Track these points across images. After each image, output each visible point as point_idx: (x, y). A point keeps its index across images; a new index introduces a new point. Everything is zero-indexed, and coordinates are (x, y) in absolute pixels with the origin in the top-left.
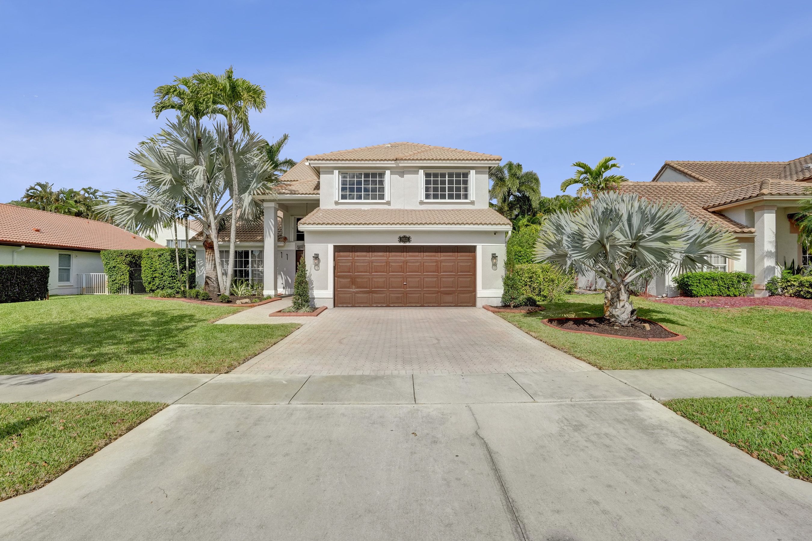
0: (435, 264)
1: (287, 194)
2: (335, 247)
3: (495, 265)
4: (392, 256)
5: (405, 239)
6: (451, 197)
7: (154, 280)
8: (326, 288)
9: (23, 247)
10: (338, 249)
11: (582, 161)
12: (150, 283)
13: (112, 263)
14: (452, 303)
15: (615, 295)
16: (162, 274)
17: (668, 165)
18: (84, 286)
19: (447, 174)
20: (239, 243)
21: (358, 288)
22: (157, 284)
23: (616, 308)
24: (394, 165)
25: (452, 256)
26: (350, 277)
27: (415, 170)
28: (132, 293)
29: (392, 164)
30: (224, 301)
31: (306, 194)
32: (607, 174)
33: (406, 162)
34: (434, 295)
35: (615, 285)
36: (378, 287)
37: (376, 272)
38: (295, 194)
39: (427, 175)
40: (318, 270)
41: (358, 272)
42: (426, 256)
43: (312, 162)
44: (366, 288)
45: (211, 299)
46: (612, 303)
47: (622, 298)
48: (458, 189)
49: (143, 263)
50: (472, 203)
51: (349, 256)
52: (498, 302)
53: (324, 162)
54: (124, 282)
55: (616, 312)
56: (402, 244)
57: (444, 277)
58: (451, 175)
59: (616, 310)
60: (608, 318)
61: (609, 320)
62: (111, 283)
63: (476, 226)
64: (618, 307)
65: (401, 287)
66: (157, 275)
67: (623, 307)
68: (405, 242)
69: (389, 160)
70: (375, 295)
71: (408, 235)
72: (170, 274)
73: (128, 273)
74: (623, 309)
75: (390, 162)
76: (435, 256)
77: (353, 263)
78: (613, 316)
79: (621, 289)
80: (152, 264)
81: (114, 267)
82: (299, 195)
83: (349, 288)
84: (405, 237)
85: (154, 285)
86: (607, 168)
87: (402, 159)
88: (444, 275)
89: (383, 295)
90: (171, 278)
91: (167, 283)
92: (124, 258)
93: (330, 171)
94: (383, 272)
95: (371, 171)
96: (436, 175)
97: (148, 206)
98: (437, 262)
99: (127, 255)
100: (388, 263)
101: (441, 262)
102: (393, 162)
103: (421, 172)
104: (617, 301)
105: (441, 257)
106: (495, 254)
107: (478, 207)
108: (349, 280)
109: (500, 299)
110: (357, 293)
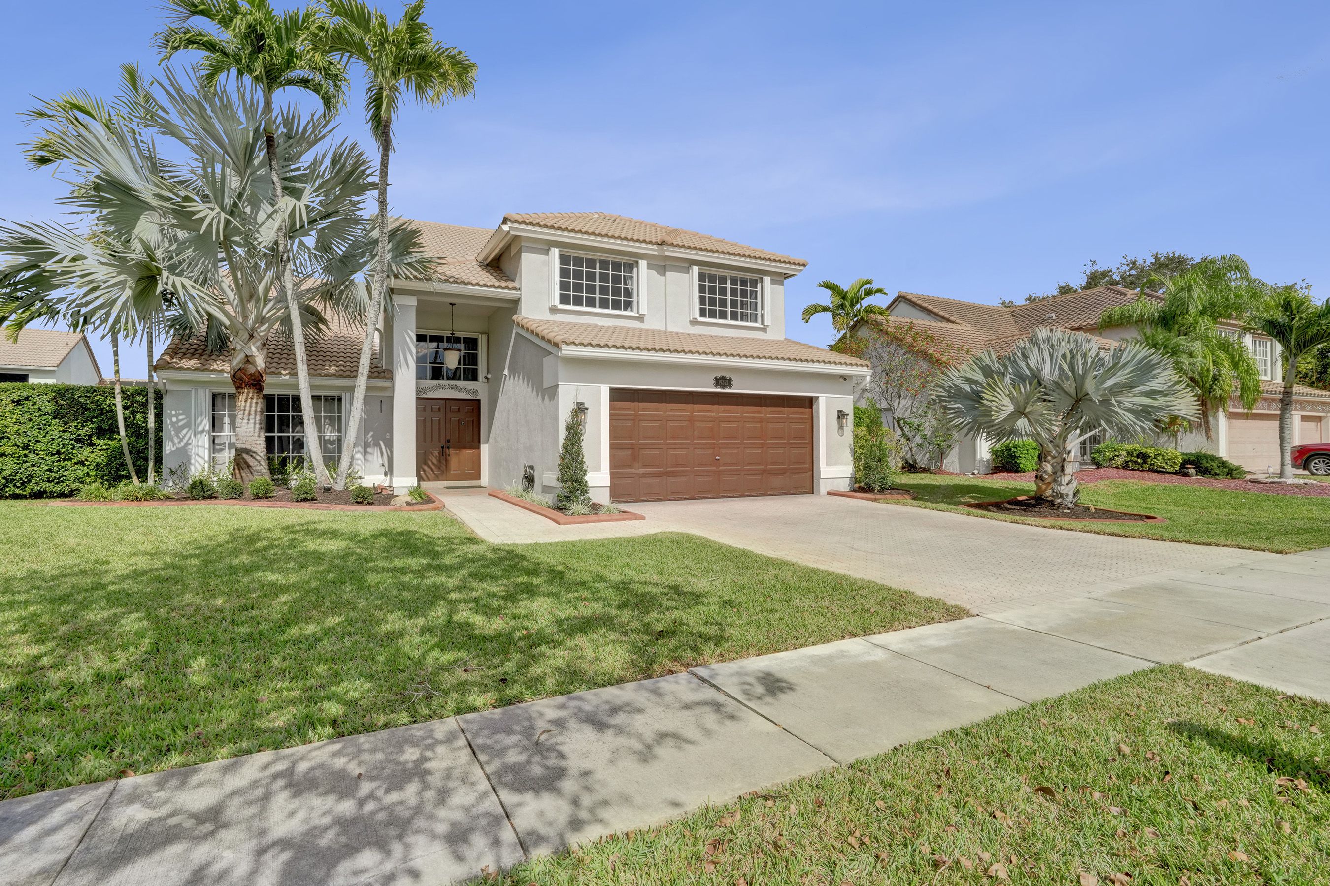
0: (758, 426)
2: (612, 389)
3: (841, 427)
4: (699, 411)
5: (723, 381)
6: (734, 316)
8: (598, 468)
10: (617, 395)
11: (833, 280)
14: (782, 488)
16: (26, 447)
17: (904, 297)
19: (728, 277)
21: (645, 466)
23: (1061, 485)
24: (656, 253)
26: (632, 447)
27: (684, 265)
29: (653, 250)
32: (865, 303)
33: (677, 249)
34: (759, 477)
36: (677, 465)
37: (673, 438)
39: (701, 277)
41: (645, 438)
42: (748, 412)
44: (658, 466)
48: (744, 305)
50: (764, 329)
51: (628, 409)
52: (844, 486)
56: (719, 390)
57: (771, 446)
58: (734, 281)
60: (1049, 499)
61: (1052, 501)
65: (711, 465)
68: (723, 387)
69: (650, 242)
70: (672, 480)
71: (727, 376)
72: (54, 448)
75: (650, 246)
76: (759, 413)
77: (636, 422)
78: (1057, 496)
83: (630, 467)
84: (723, 378)
86: (869, 293)
87: (672, 245)
88: (771, 443)
89: (684, 479)
90: (56, 458)
94: (686, 438)
95: (612, 258)
96: (713, 278)
98: (761, 421)
100: (691, 420)
101: (767, 421)
102: (655, 247)
103: (697, 270)
104: (1061, 476)
105: (767, 412)
106: (842, 411)
107: (770, 336)
108: (629, 452)
109: (848, 481)
110: (645, 475)
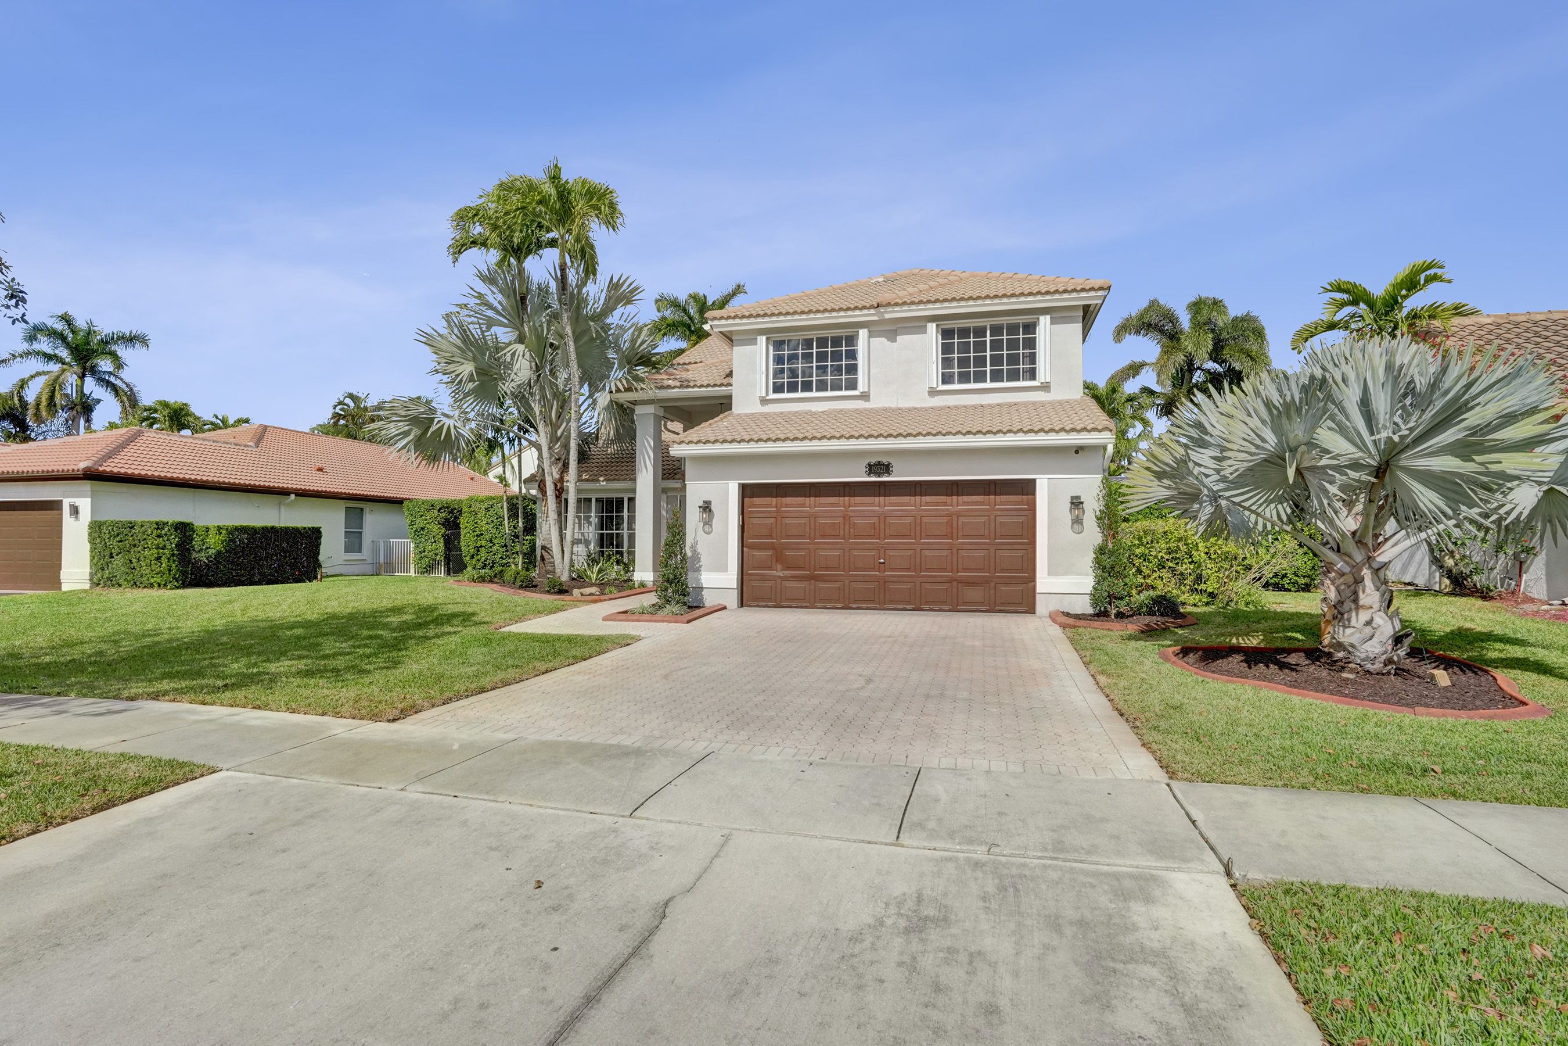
0: (944, 520)
1: (675, 387)
2: (739, 484)
3: (1078, 521)
4: (855, 505)
5: (879, 467)
6: (997, 376)
7: (478, 551)
8: (724, 569)
9: (293, 496)
10: (747, 491)
12: (472, 557)
13: (420, 523)
14: (982, 604)
15: (1348, 593)
18: (382, 561)
19: (988, 327)
20: (604, 483)
21: (789, 568)
22: (483, 558)
23: (1349, 626)
24: (876, 318)
25: (982, 503)
26: (772, 547)
27: (917, 325)
28: (449, 574)
29: (870, 316)
30: (552, 591)
31: (708, 386)
33: (897, 308)
34: (946, 586)
35: (1347, 569)
36: (827, 569)
37: (823, 537)
38: (688, 387)
39: (947, 334)
40: (709, 533)
41: (789, 537)
42: (928, 503)
43: (716, 322)
44: (803, 568)
45: (536, 586)
46: (1339, 613)
47: (1363, 600)
48: (1013, 359)
49: (463, 521)
50: (1046, 387)
51: (770, 506)
52: (1084, 606)
53: (737, 321)
54: (436, 554)
55: (1347, 636)
56: (876, 479)
57: (965, 547)
58: (996, 330)
59: (1348, 631)
60: (1328, 650)
61: (1331, 654)
62: (418, 557)
63: (1031, 437)
64: (1353, 622)
65: (873, 569)
66: (483, 543)
67: (1369, 623)
68: (879, 475)
69: (864, 308)
70: (821, 585)
71: (885, 461)
73: (442, 540)
74: (1368, 630)
75: (865, 312)
76: (945, 504)
77: (779, 519)
78: (1340, 646)
79: (1363, 579)
80: (476, 523)
81: (423, 529)
82: (696, 389)
83: (770, 568)
84: (879, 464)
85: (478, 560)
87: (889, 304)
88: (964, 544)
89: (837, 585)
91: (497, 557)
92: (436, 512)
93: (749, 338)
94: (837, 536)
95: (829, 333)
96: (964, 332)
97: (436, 420)
98: (950, 514)
99: (440, 509)
100: (846, 518)
101: (959, 514)
102: (872, 311)
103: (932, 327)
104: (1350, 610)
105: (960, 504)
106: (1078, 497)
107: (1055, 395)
108: (770, 552)
109: (1087, 599)
110: (785, 579)
